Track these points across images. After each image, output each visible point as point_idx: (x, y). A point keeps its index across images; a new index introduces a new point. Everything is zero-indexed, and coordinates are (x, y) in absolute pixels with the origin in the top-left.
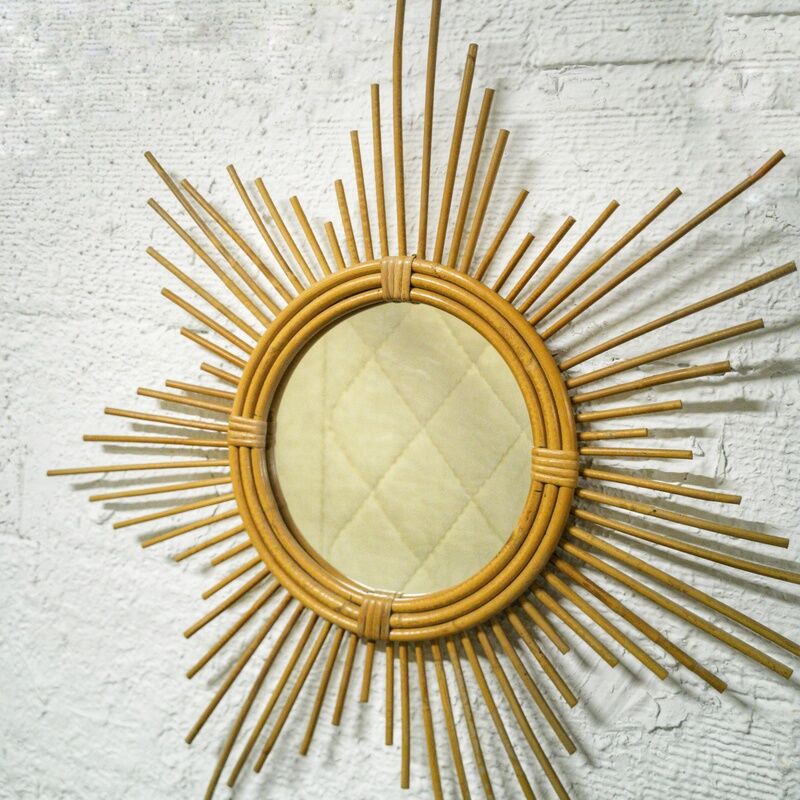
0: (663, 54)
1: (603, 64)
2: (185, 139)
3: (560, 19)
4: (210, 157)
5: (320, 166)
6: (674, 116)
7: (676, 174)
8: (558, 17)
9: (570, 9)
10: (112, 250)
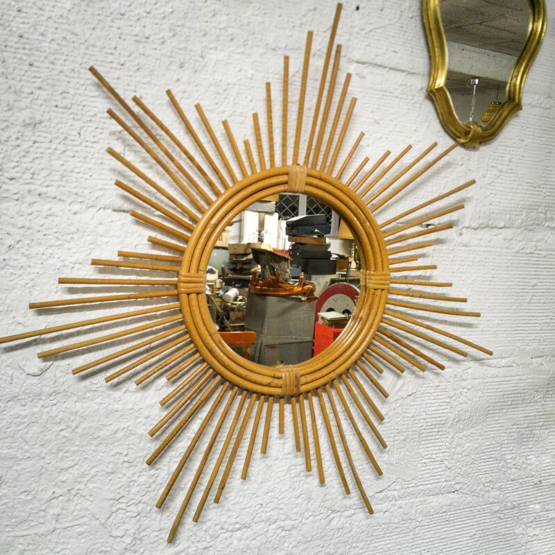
0: (412, 69)
1: (385, 67)
2: (110, 58)
3: (367, 38)
4: (135, 77)
5: (226, 98)
6: (414, 101)
7: (416, 131)
8: (366, 36)
9: (372, 33)
10: (35, 142)
